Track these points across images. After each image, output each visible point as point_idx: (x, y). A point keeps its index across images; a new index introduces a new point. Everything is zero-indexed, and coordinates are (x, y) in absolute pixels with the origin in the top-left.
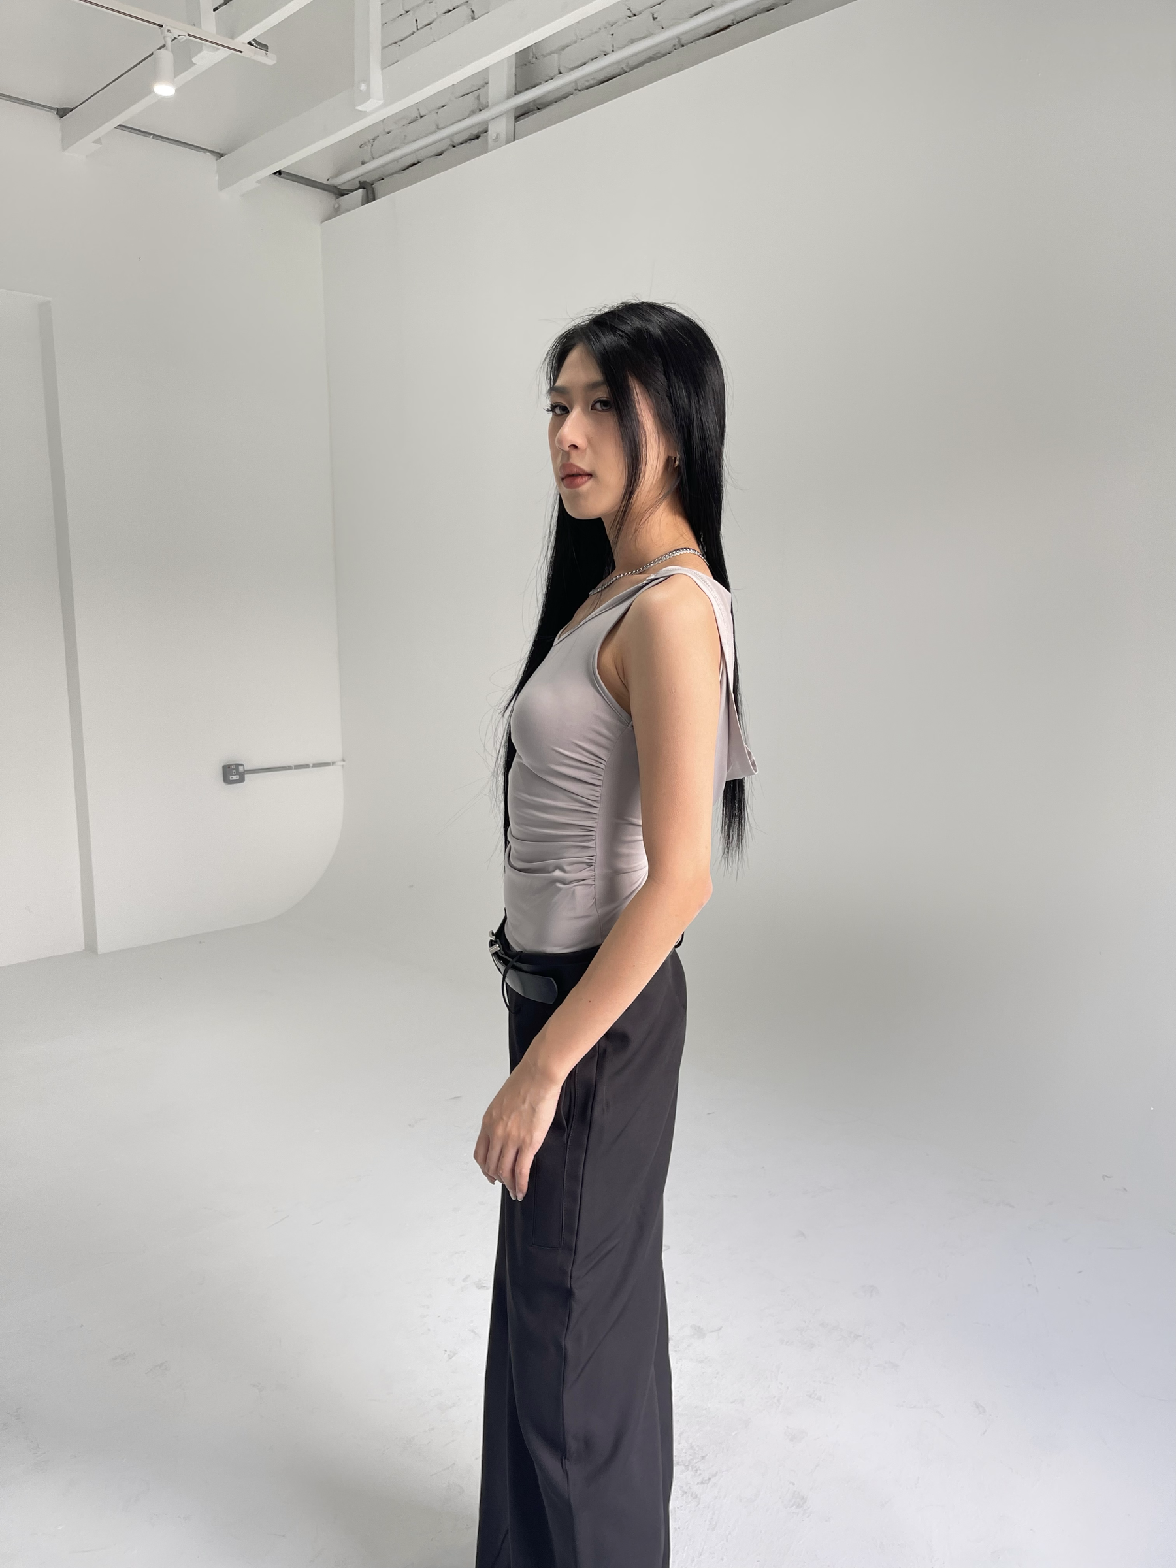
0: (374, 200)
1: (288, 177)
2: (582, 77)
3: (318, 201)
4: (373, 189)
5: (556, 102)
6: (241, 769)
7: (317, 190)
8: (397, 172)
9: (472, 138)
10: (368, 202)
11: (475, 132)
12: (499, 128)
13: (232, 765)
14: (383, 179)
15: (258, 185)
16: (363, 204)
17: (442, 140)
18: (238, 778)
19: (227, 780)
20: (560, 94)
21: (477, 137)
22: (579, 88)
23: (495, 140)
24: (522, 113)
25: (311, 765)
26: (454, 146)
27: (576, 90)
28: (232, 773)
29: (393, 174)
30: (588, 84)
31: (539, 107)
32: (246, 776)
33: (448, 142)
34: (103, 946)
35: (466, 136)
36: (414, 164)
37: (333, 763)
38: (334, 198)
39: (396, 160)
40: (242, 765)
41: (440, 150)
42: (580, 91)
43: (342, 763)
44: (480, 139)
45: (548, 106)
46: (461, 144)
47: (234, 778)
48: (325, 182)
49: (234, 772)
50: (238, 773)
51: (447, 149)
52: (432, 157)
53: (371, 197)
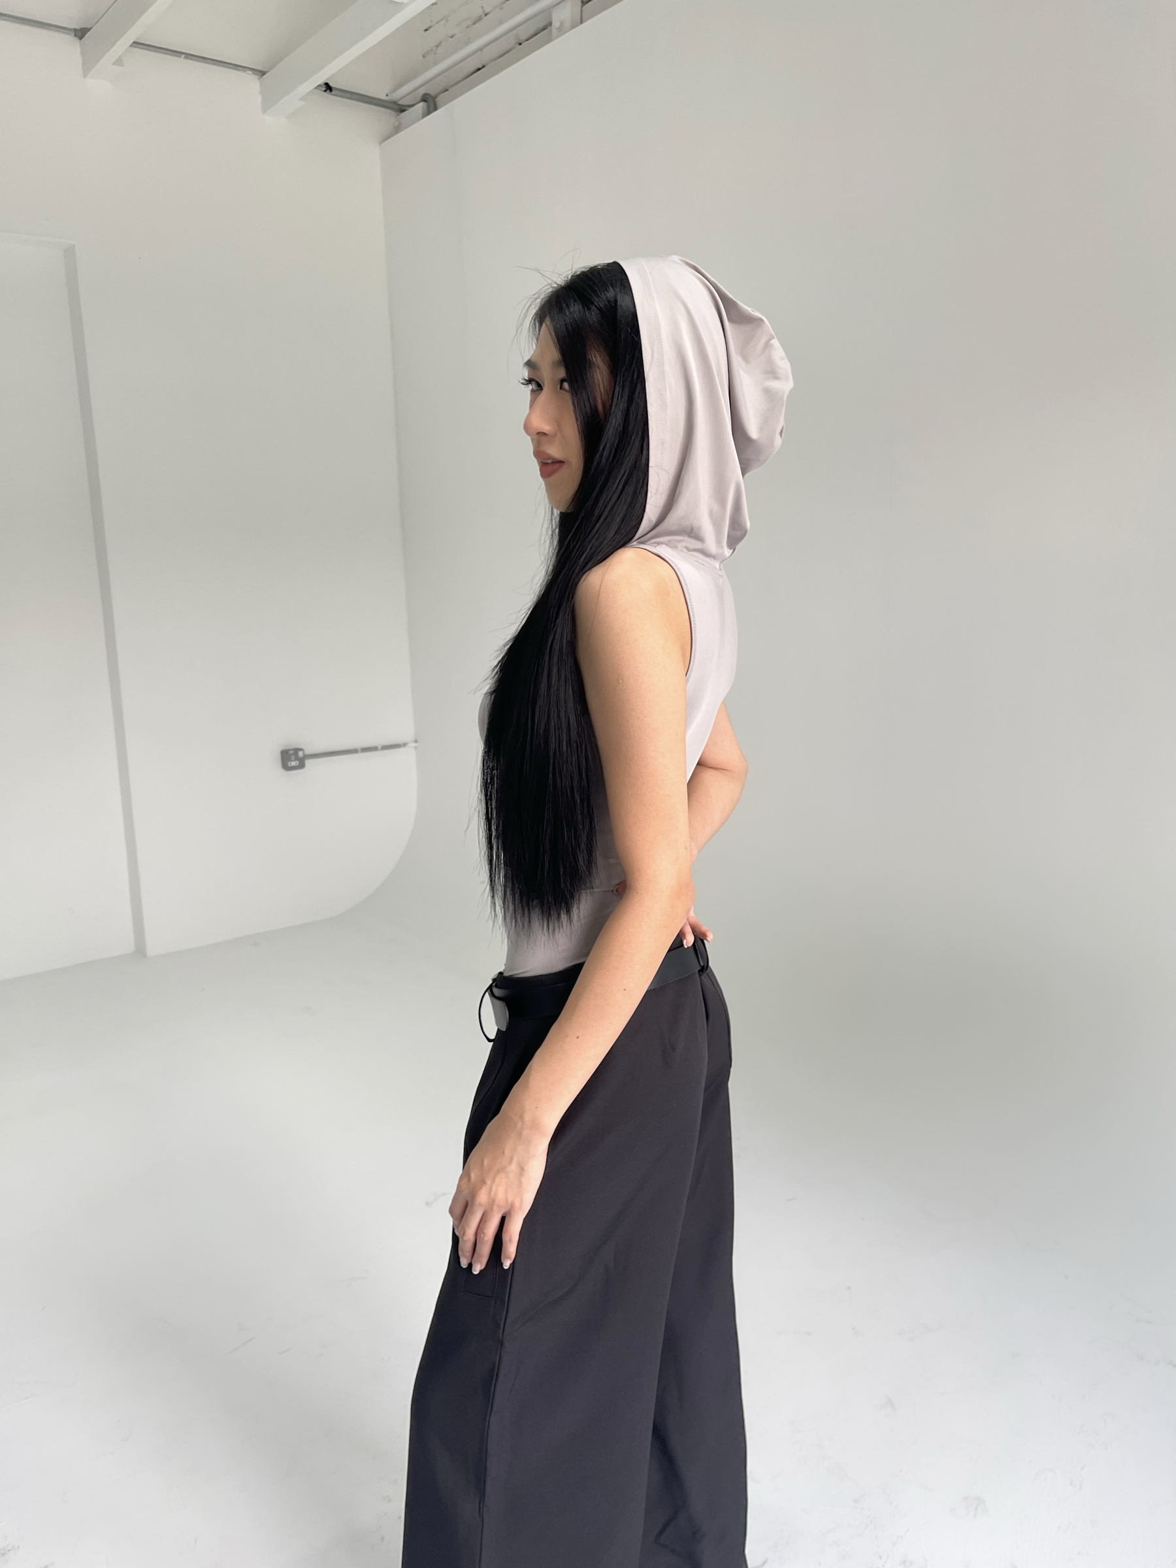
0: (434, 112)
1: (340, 94)
3: (376, 119)
4: (436, 101)
6: (301, 754)
7: (375, 107)
8: (461, 81)
9: (537, 32)
10: (427, 115)
11: (541, 23)
12: (564, 15)
13: (290, 750)
14: (447, 90)
15: (303, 103)
16: (424, 118)
17: (507, 35)
18: (298, 764)
19: (286, 767)
23: (561, 29)
25: (380, 747)
26: (520, 44)
28: (292, 759)
29: (456, 83)
32: (306, 761)
33: (513, 41)
35: (532, 31)
36: (479, 69)
37: (405, 745)
38: (394, 114)
39: (457, 64)
40: (301, 750)
41: (505, 51)
43: (415, 744)
44: (544, 32)
46: (528, 39)
47: (293, 764)
48: (384, 98)
49: (293, 757)
50: (297, 758)
51: (513, 48)
52: (496, 58)
53: (432, 109)
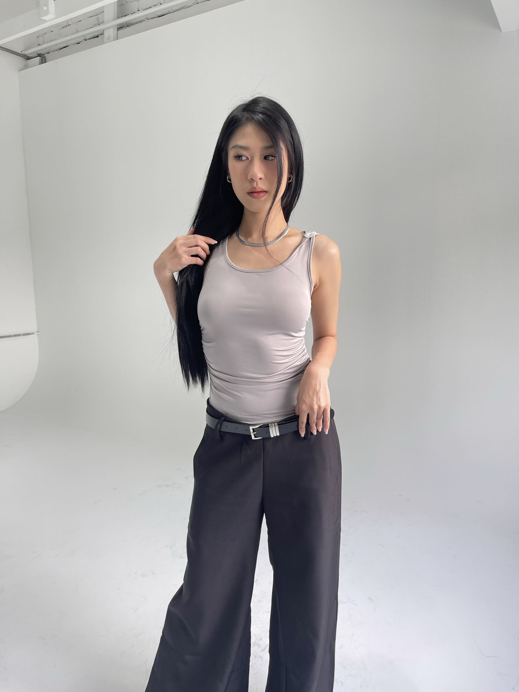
0: (45, 63)
2: (149, 14)
3: (21, 61)
4: (45, 57)
5: (137, 23)
7: (17, 56)
8: (57, 50)
9: (95, 37)
10: (42, 63)
11: (96, 34)
12: (109, 33)
14: (50, 53)
16: (40, 64)
17: (80, 37)
20: (138, 20)
21: (98, 37)
22: (148, 18)
23: (108, 38)
24: (120, 27)
25: (22, 335)
26: (86, 40)
27: (146, 19)
29: (54, 51)
30: (152, 17)
31: (129, 25)
33: (82, 38)
35: (92, 36)
36: (65, 47)
37: (33, 333)
38: (25, 60)
39: (56, 45)
41: (78, 42)
42: (148, 19)
43: (37, 333)
44: (99, 37)
45: (133, 25)
46: (90, 39)
48: (20, 53)
51: (82, 41)
52: (74, 44)
53: (44, 61)
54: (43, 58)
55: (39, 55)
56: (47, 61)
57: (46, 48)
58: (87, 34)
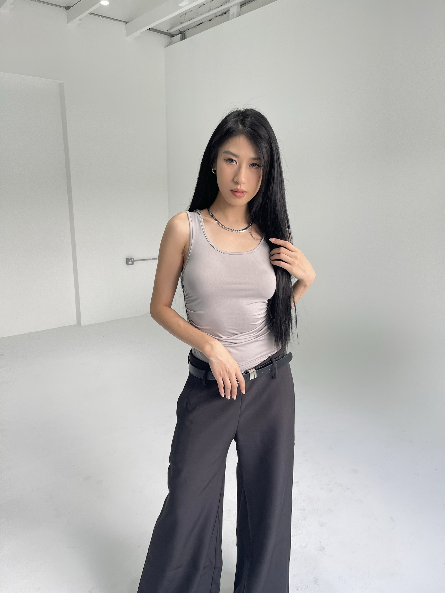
1: (153, 30)
3: (164, 39)
4: (185, 34)
6: (133, 260)
7: (163, 35)
8: (194, 27)
9: (224, 13)
10: (183, 40)
11: (225, 11)
12: (234, 10)
13: (129, 258)
14: (189, 30)
15: (141, 34)
16: (181, 41)
17: (212, 14)
18: (131, 263)
19: (127, 264)
21: (226, 13)
23: (233, 15)
24: (243, 4)
26: (216, 17)
28: (129, 261)
29: (192, 28)
31: (250, 1)
32: (134, 262)
33: (214, 15)
34: (83, 323)
35: (221, 13)
36: (201, 24)
38: (170, 37)
39: (194, 22)
40: (133, 258)
41: (211, 18)
45: (254, 1)
46: (219, 16)
47: (130, 263)
48: (167, 32)
49: (130, 261)
50: (131, 261)
51: (213, 18)
52: (207, 21)
53: (184, 38)
54: (183, 35)
55: (181, 33)
56: (186, 37)
57: (186, 26)
58: (217, 12)
